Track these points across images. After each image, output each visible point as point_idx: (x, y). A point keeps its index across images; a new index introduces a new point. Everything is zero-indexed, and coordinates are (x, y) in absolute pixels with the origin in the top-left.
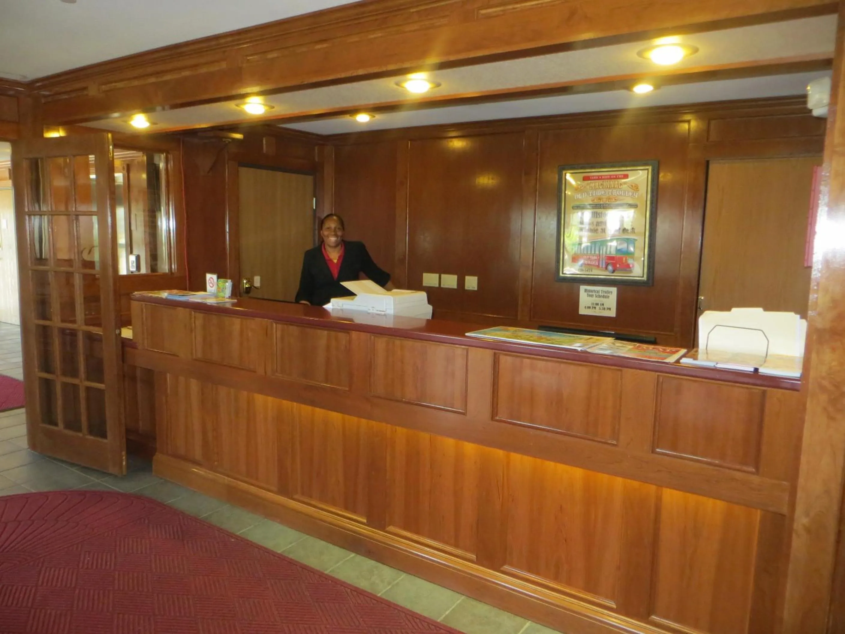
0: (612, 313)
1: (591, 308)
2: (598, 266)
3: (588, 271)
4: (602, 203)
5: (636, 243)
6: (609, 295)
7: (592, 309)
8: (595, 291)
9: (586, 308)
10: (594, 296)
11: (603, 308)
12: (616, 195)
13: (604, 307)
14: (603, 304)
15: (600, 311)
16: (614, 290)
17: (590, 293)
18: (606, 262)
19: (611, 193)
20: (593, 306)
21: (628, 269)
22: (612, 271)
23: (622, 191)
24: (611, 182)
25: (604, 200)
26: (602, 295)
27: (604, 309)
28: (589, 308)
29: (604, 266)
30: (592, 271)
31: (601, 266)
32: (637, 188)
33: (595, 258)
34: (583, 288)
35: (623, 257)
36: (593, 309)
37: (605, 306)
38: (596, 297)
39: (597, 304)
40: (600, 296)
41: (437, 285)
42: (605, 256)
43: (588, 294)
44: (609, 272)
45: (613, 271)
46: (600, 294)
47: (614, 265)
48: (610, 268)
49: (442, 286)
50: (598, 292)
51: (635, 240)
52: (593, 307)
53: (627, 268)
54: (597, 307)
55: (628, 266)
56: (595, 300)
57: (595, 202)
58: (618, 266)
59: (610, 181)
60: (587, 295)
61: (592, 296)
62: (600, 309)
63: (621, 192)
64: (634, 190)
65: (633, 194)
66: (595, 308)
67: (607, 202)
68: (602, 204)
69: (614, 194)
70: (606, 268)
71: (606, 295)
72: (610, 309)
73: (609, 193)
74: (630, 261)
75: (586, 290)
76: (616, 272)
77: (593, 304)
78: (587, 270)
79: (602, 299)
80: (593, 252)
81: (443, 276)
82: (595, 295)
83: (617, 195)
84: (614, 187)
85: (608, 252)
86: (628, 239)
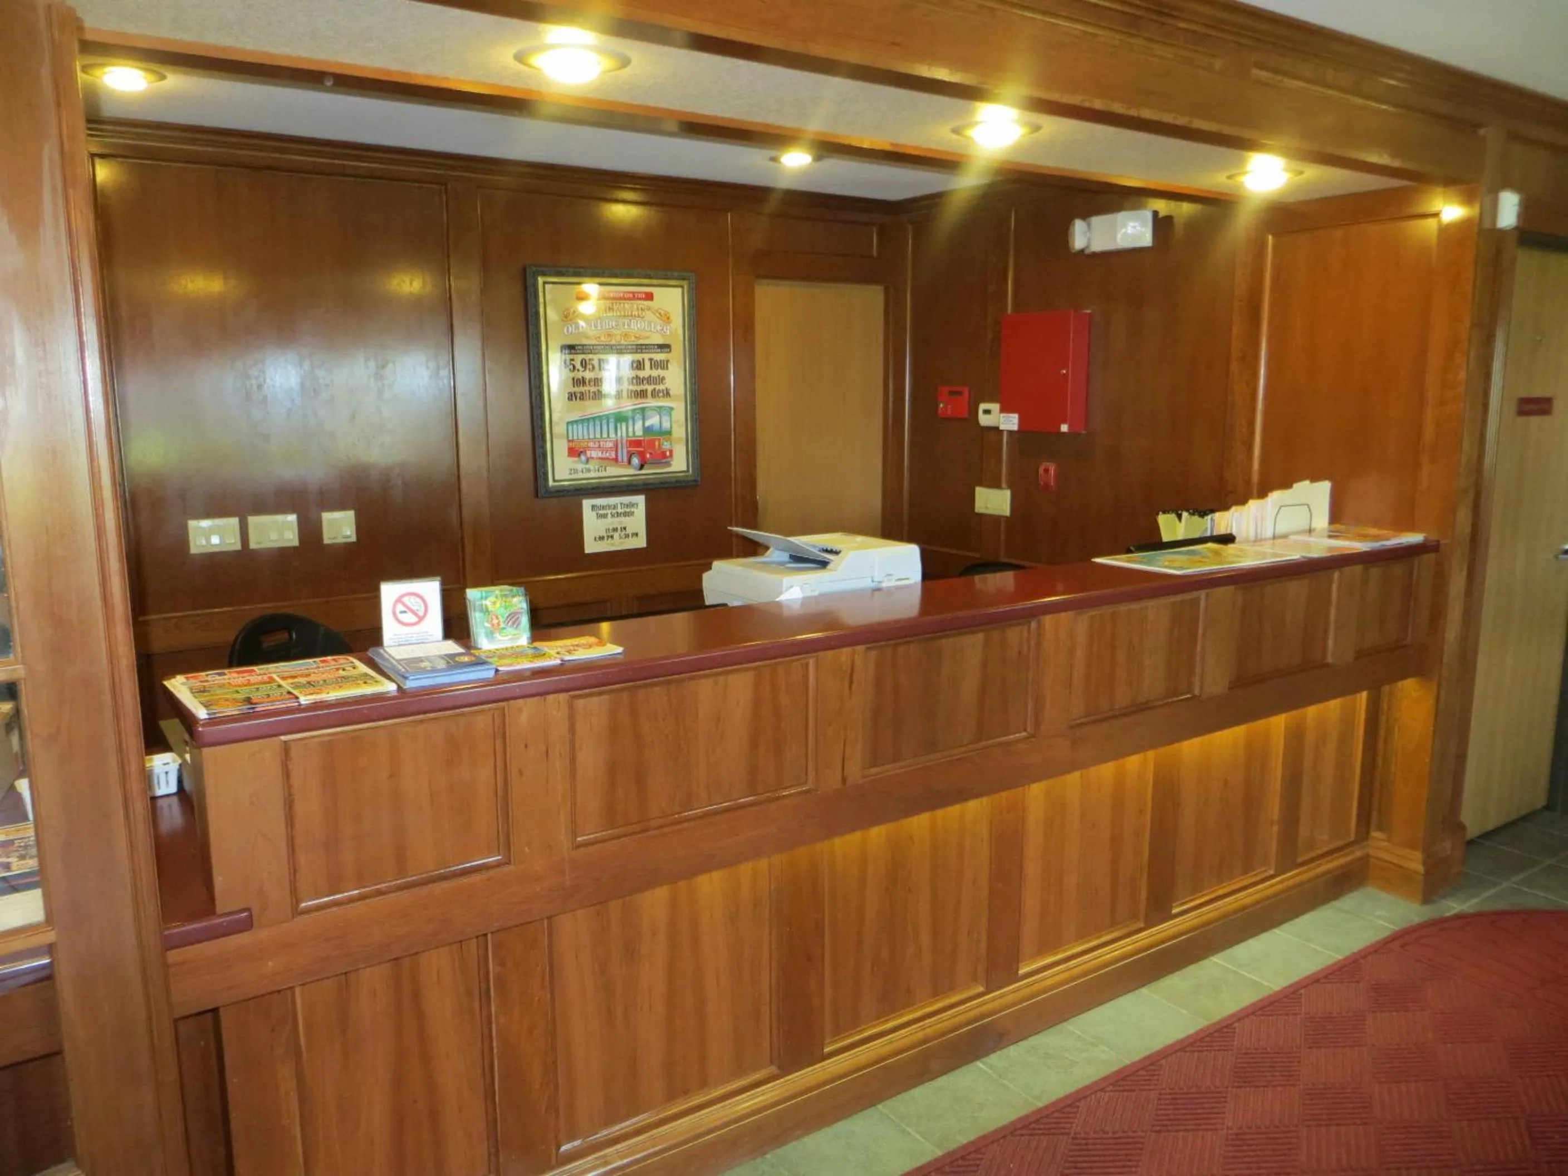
0: (641, 542)
1: (606, 538)
2: (616, 460)
3: (598, 471)
4: (613, 342)
5: (673, 413)
6: (632, 510)
7: (607, 540)
8: (609, 507)
9: (597, 539)
10: (609, 515)
11: (625, 534)
12: (636, 329)
13: (627, 533)
14: (625, 529)
15: (622, 540)
16: (640, 500)
17: (602, 512)
18: (628, 452)
19: (628, 325)
20: (608, 534)
21: (664, 461)
22: (639, 467)
23: (646, 323)
24: (626, 305)
25: (618, 337)
26: (623, 511)
27: (627, 536)
28: (602, 538)
29: (625, 459)
30: (605, 470)
31: (620, 459)
32: (668, 318)
33: (611, 445)
34: (587, 504)
35: (656, 439)
36: (610, 539)
37: (629, 531)
38: (613, 516)
39: (615, 530)
40: (618, 515)
41: (238, 547)
42: (627, 440)
43: (597, 514)
44: (635, 468)
45: (642, 467)
46: (620, 510)
47: (642, 455)
48: (636, 461)
49: (253, 545)
50: (615, 507)
51: (672, 409)
52: (608, 537)
53: (664, 457)
54: (616, 535)
55: (663, 455)
56: (610, 522)
57: (602, 341)
58: (648, 456)
59: (624, 303)
60: (595, 515)
61: (605, 516)
62: (621, 538)
63: (643, 323)
64: (663, 321)
65: (663, 329)
66: (612, 537)
67: (623, 342)
68: (614, 345)
69: (632, 327)
70: (629, 462)
71: (628, 510)
72: (637, 535)
73: (624, 325)
74: (666, 446)
75: (593, 507)
76: (646, 467)
77: (608, 530)
78: (597, 469)
79: (622, 519)
80: (605, 435)
81: (252, 520)
82: (611, 514)
83: (638, 328)
84: (632, 314)
85: (631, 434)
86: (660, 407)
